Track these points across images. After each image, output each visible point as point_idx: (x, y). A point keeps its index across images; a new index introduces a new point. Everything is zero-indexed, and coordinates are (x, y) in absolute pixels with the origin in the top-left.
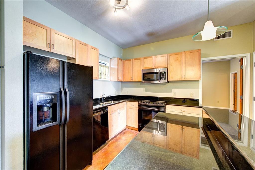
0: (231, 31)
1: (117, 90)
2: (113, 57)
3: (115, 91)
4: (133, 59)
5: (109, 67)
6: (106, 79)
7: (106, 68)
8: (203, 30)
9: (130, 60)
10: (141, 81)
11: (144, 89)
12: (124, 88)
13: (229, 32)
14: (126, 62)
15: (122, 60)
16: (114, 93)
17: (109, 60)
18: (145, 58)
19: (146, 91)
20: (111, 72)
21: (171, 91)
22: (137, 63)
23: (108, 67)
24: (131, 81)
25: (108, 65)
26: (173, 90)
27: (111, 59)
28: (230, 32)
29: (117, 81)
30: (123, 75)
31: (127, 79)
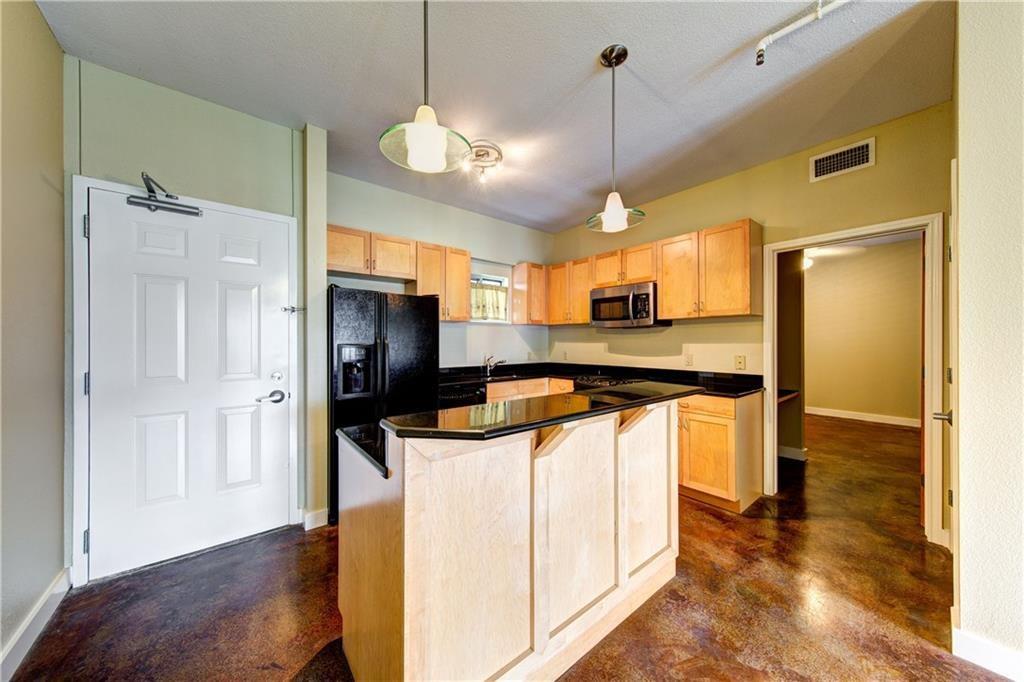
0: (871, 142)
1: (537, 349)
2: (520, 263)
3: (530, 351)
4: (571, 263)
5: (510, 290)
6: (498, 319)
7: (499, 292)
8: (603, 211)
9: (562, 265)
10: (589, 321)
11: (607, 345)
12: (557, 344)
13: (863, 147)
14: (555, 271)
15: (544, 267)
16: (526, 357)
17: (510, 270)
18: (599, 257)
19: (611, 350)
20: (515, 301)
21: (679, 352)
22: (581, 270)
23: (507, 289)
24: (567, 322)
25: (506, 283)
26: (685, 346)
27: (513, 267)
28: (867, 146)
29: (526, 322)
30: (548, 308)
31: (558, 319)
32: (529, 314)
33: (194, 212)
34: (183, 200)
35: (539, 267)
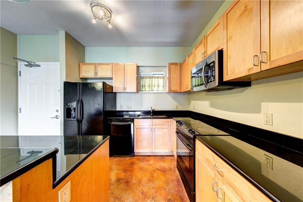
4: (187, 57)
5: (165, 77)
7: (159, 79)
9: (185, 60)
12: (192, 101)
14: (184, 64)
15: (179, 64)
18: (196, 48)
19: (212, 106)
21: (258, 110)
22: (190, 59)
27: (166, 67)
29: (168, 92)
30: (181, 84)
31: (184, 89)
32: (170, 87)
33: (39, 66)
34: (37, 63)
35: (176, 64)
